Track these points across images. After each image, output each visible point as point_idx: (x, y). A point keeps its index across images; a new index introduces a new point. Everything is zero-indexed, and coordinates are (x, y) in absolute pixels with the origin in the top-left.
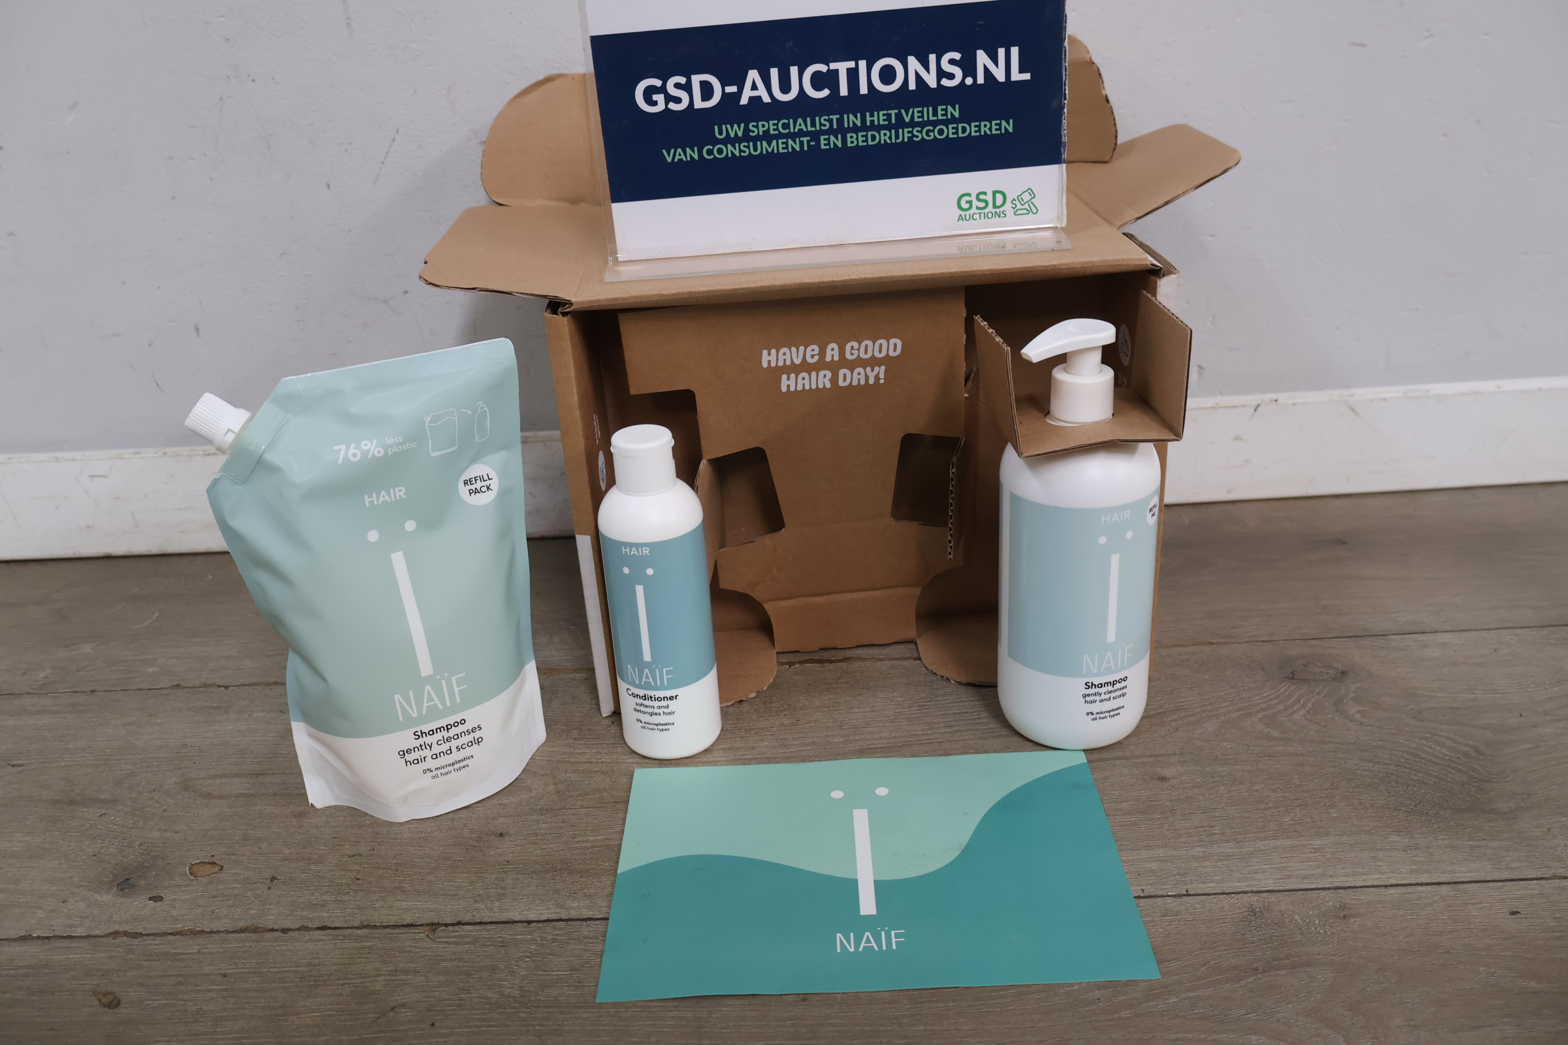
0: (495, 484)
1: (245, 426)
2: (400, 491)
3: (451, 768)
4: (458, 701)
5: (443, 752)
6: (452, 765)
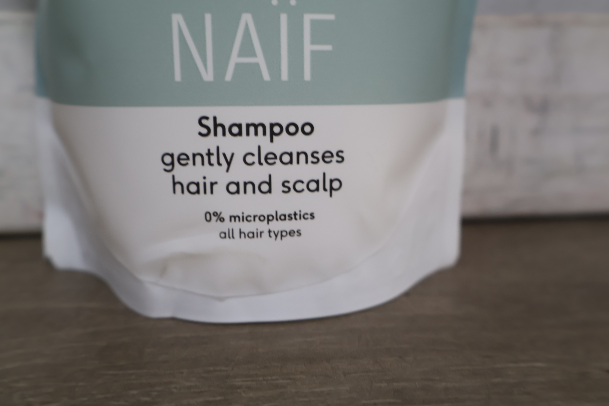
3: (263, 226)
4: (307, 76)
5: (253, 184)
6: (268, 219)
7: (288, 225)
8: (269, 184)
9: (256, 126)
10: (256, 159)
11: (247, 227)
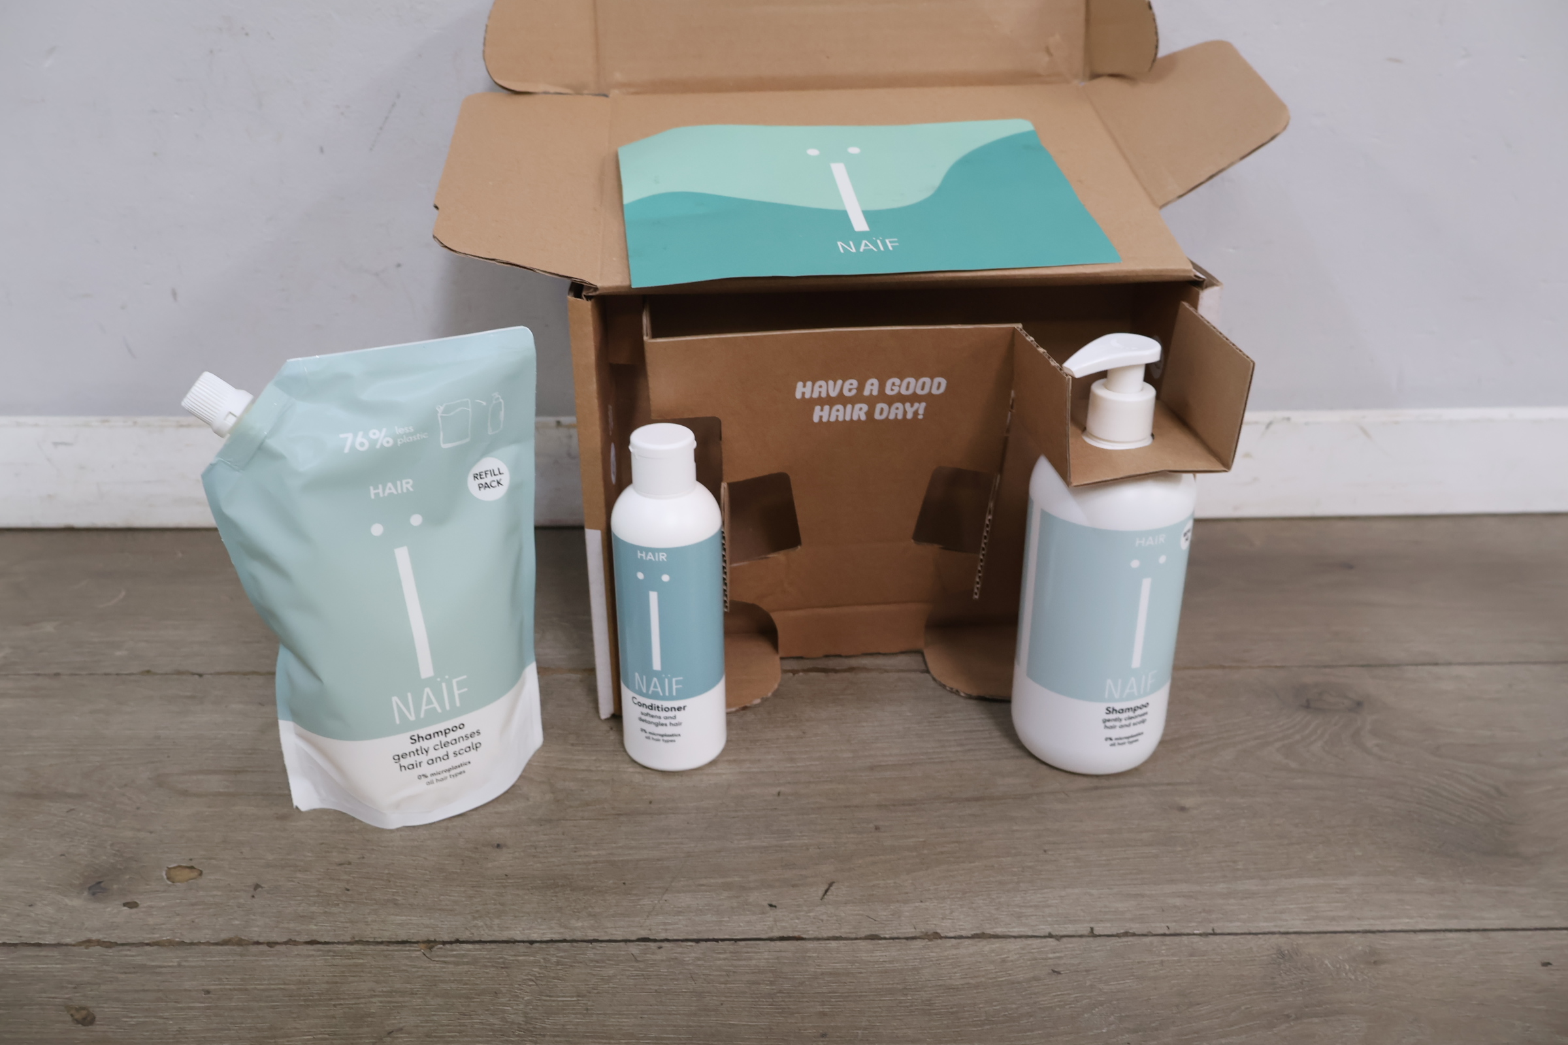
0: (506, 479)
1: (247, 410)
2: (408, 483)
3: (447, 774)
4: (458, 704)
5: (440, 758)
6: (449, 770)
7: (458, 770)
8: (447, 755)
9: (437, 733)
10: (439, 747)
11: (439, 777)
